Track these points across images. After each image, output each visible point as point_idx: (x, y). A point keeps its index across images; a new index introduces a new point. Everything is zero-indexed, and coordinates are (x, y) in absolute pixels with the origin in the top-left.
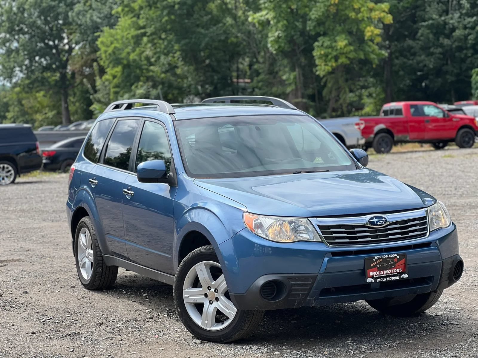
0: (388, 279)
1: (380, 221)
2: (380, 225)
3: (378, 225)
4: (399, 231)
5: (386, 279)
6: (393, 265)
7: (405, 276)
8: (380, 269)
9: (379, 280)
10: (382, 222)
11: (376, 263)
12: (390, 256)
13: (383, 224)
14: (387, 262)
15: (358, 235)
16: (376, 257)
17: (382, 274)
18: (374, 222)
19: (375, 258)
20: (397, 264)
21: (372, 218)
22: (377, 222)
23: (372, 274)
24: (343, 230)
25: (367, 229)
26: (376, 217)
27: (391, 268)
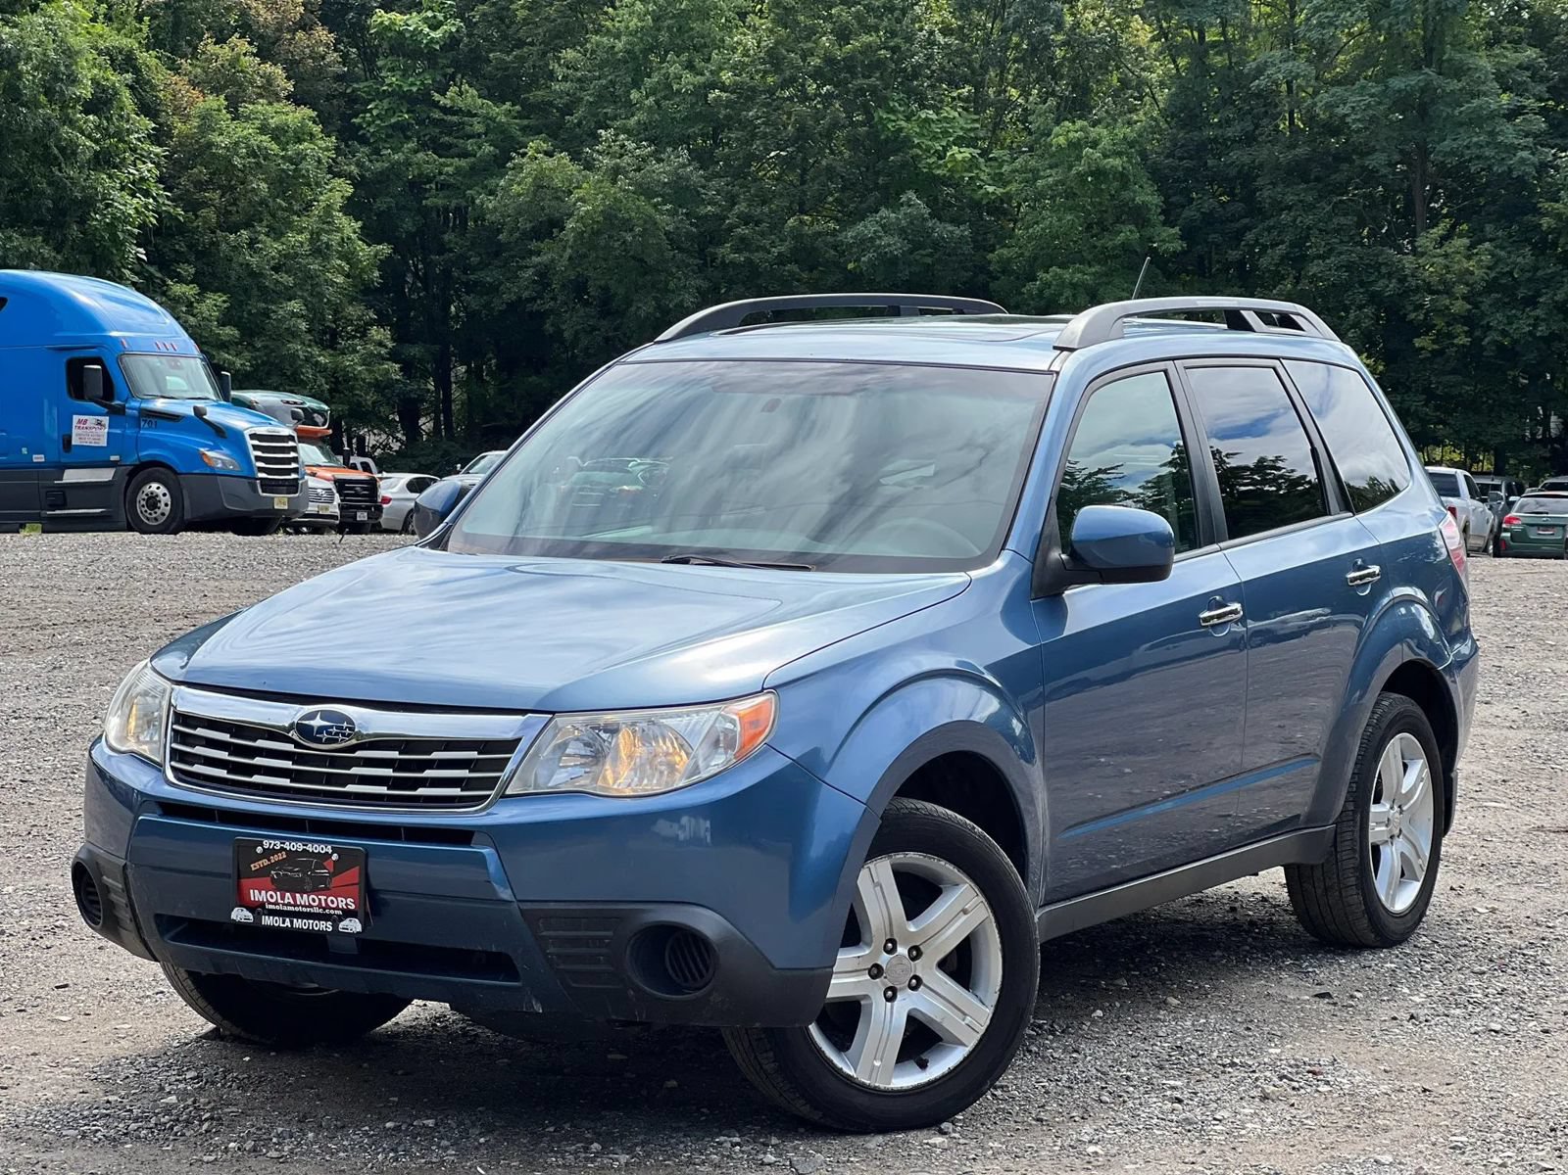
0: (298, 923)
1: (332, 727)
2: (329, 741)
3: (319, 741)
4: (388, 772)
5: (292, 922)
6: (323, 880)
7: (353, 926)
8: (282, 886)
9: (267, 921)
10: (337, 734)
11: (265, 862)
12: (309, 848)
13: (336, 741)
14: (304, 867)
15: (259, 761)
16: (266, 843)
17: (289, 904)
18: (312, 727)
19: (262, 846)
20: (336, 881)
21: (312, 716)
22: (321, 729)
23: (256, 896)
24: (225, 737)
25: (290, 747)
26: (325, 715)
27: (315, 890)
